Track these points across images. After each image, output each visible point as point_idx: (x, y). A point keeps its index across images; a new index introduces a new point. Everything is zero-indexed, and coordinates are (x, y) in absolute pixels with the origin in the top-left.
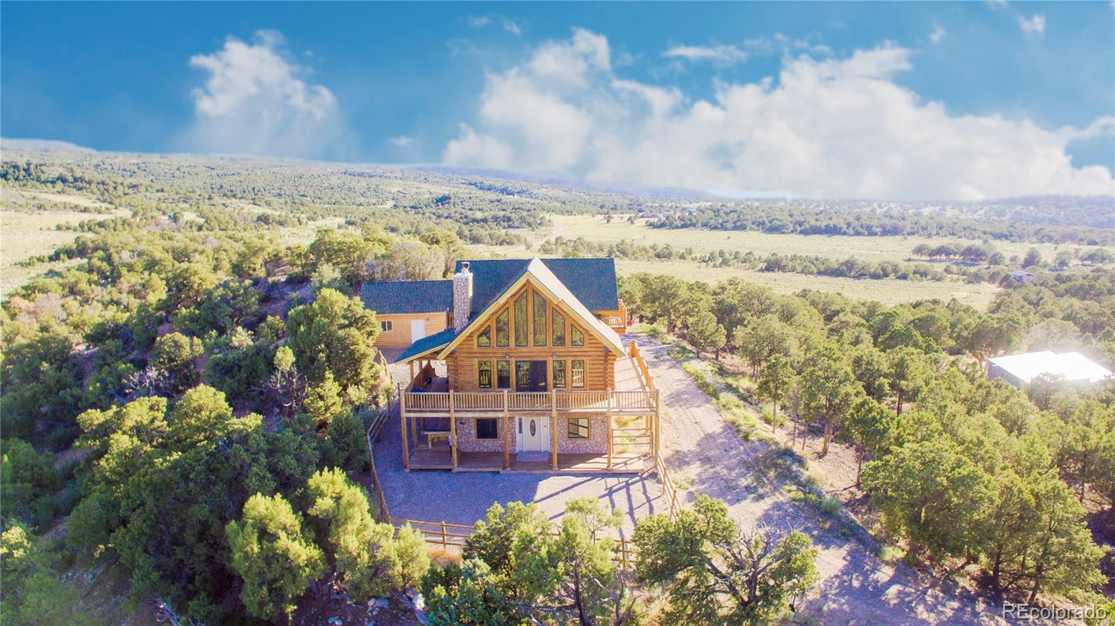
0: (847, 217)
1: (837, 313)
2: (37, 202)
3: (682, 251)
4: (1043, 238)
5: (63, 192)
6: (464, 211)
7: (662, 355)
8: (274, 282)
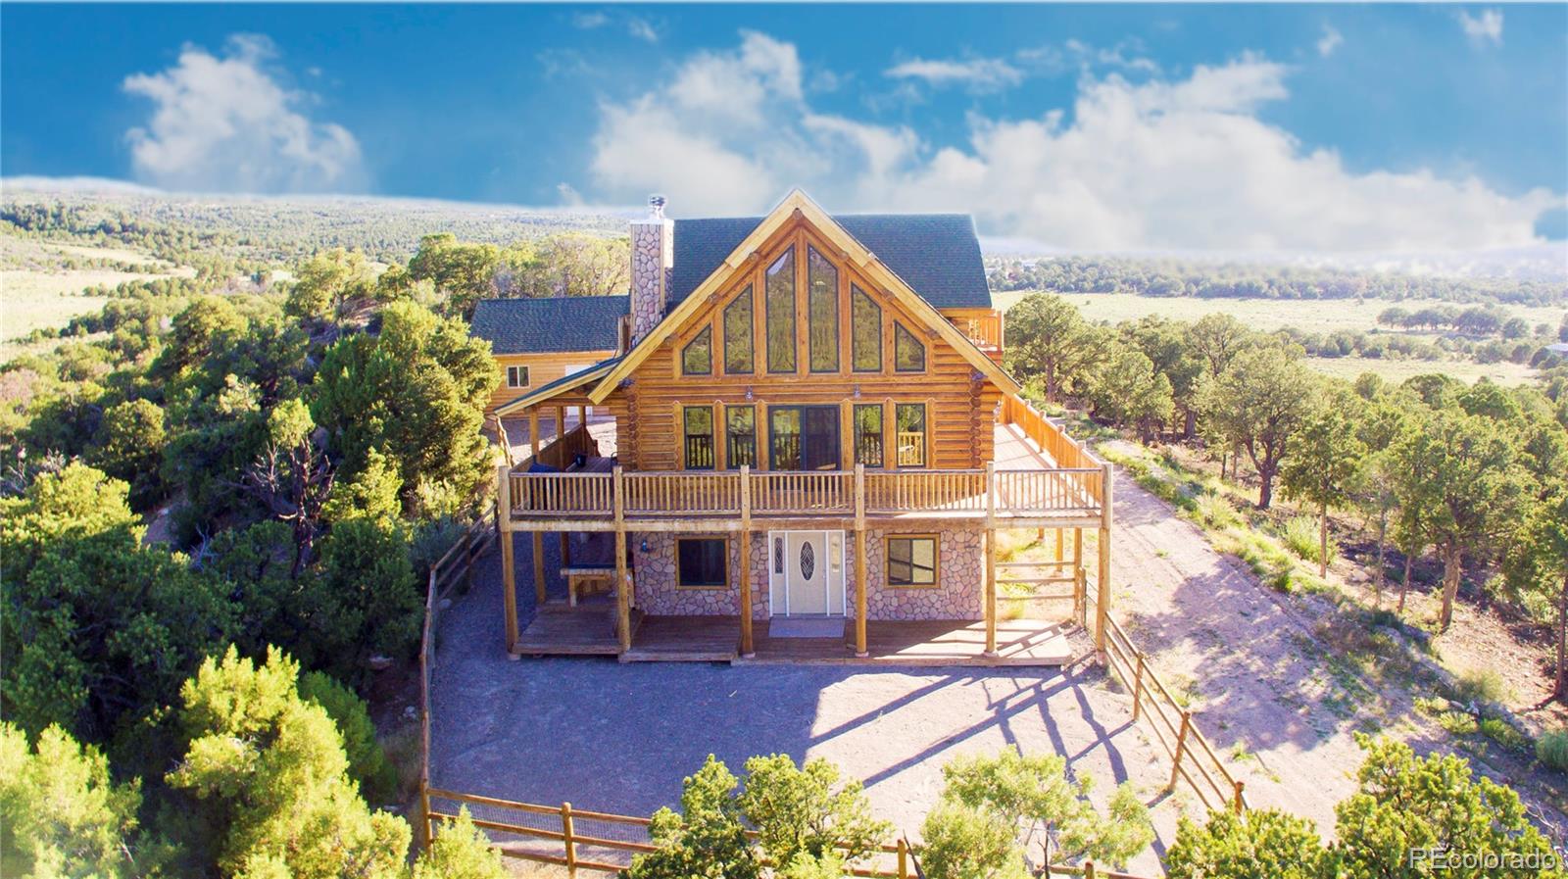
0: (1268, 271)
2: (63, 258)
5: (104, 245)
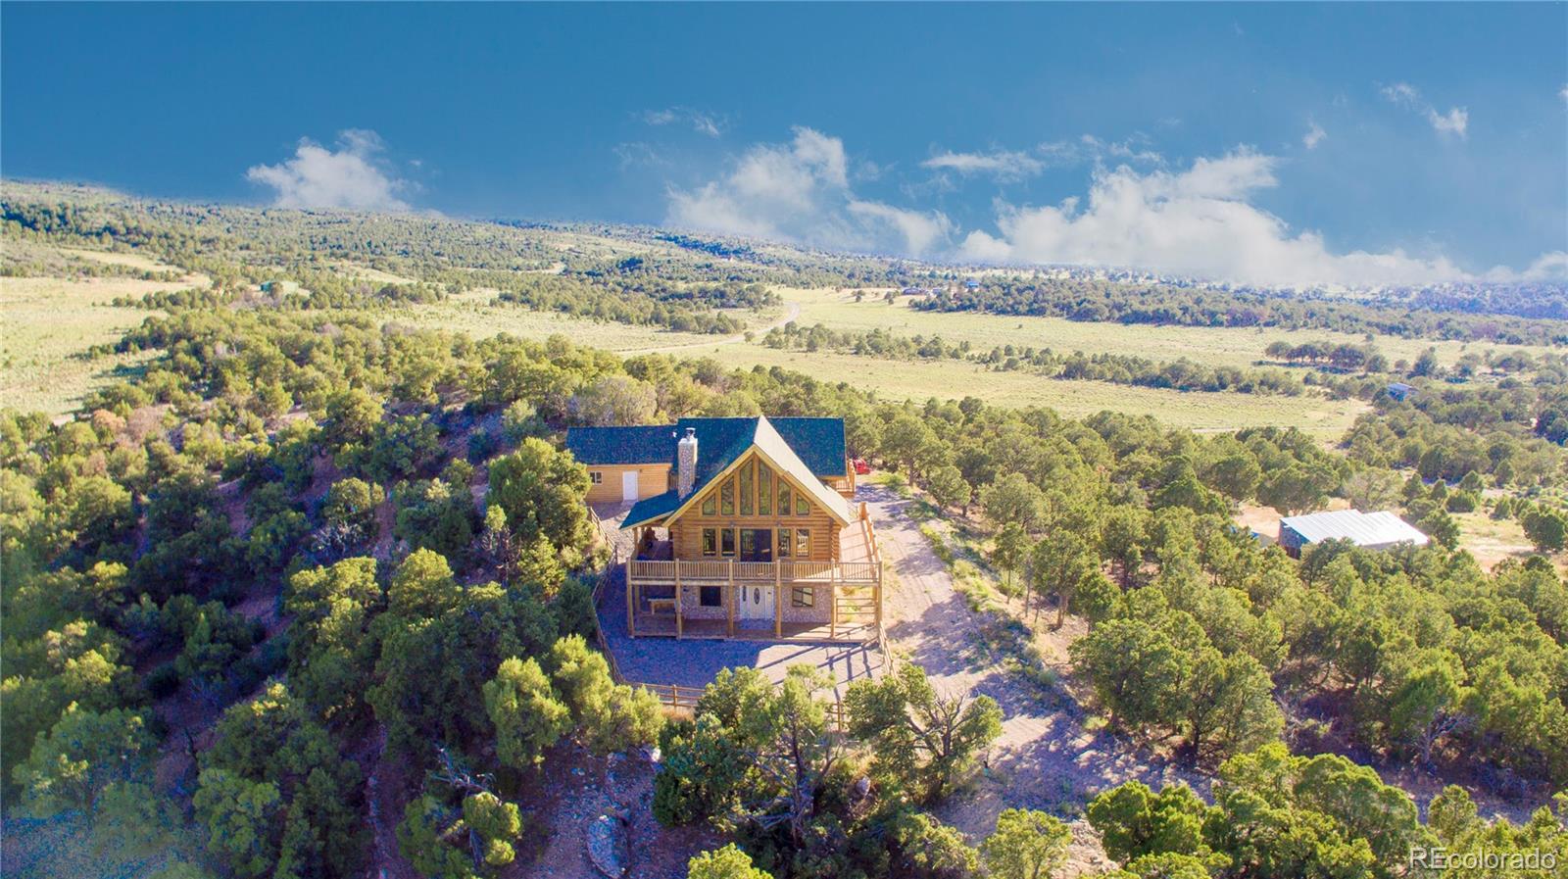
0: (1184, 299)
1: (1132, 449)
3: (955, 346)
4: (1447, 332)
5: (113, 250)
6: (660, 281)
7: (899, 513)
8: (449, 411)
